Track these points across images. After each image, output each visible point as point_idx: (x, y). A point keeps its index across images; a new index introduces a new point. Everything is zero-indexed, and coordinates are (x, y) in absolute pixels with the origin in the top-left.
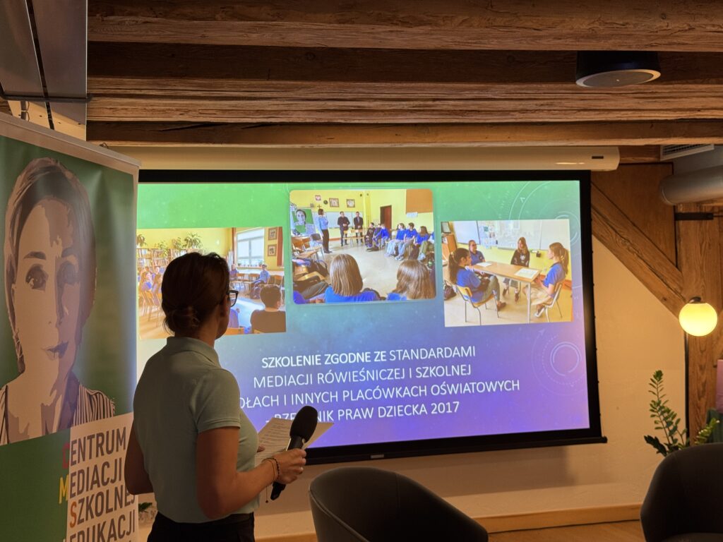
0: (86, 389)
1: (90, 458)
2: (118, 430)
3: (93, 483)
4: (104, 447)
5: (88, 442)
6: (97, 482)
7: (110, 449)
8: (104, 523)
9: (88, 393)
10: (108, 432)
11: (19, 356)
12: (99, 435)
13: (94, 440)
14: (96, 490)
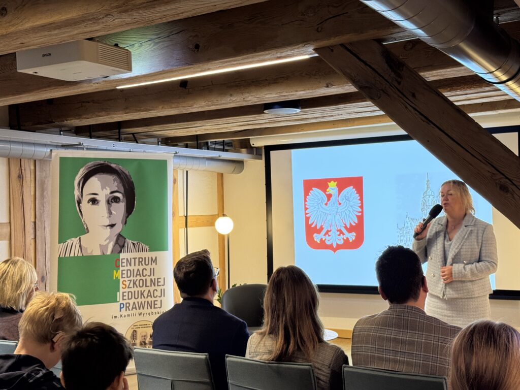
0: (131, 241)
1: (135, 265)
2: (152, 258)
3: (137, 275)
4: (143, 263)
5: (133, 260)
6: (140, 275)
7: (147, 263)
8: (144, 291)
9: (132, 243)
10: (145, 258)
11: (85, 227)
12: (139, 258)
13: (137, 260)
14: (138, 278)
